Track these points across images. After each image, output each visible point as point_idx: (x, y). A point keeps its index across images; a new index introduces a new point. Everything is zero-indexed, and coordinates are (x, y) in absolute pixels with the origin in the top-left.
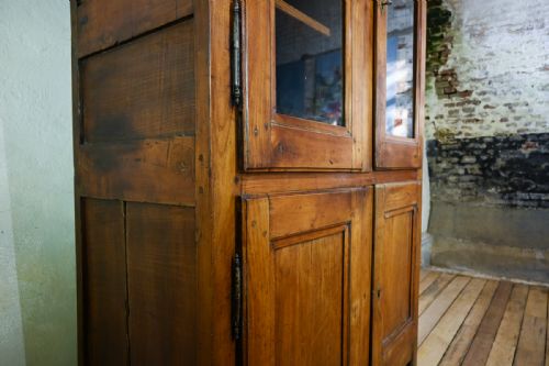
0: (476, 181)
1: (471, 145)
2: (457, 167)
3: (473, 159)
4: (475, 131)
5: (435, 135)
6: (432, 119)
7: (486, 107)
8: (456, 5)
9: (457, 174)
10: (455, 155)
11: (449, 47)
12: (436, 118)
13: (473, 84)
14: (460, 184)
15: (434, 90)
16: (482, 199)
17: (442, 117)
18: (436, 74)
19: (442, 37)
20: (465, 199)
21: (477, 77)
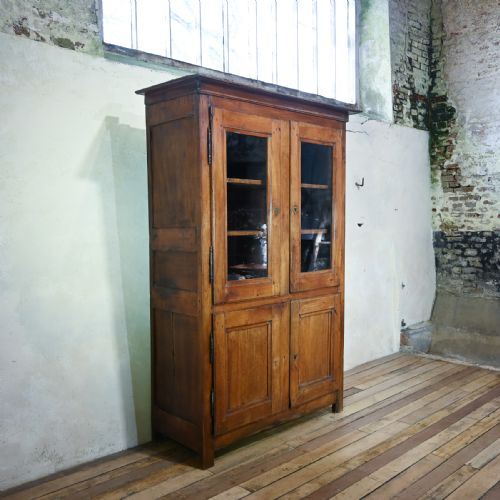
0: (477, 273)
1: (473, 238)
2: (460, 258)
3: (474, 252)
4: (477, 225)
5: (441, 226)
6: (438, 211)
7: (486, 202)
8: (460, 103)
9: (461, 266)
10: (458, 247)
11: (454, 142)
12: (442, 210)
13: (475, 179)
14: (463, 276)
15: (440, 183)
16: (481, 291)
17: (447, 209)
18: (442, 168)
19: (447, 132)
20: (466, 290)
21: (478, 173)
